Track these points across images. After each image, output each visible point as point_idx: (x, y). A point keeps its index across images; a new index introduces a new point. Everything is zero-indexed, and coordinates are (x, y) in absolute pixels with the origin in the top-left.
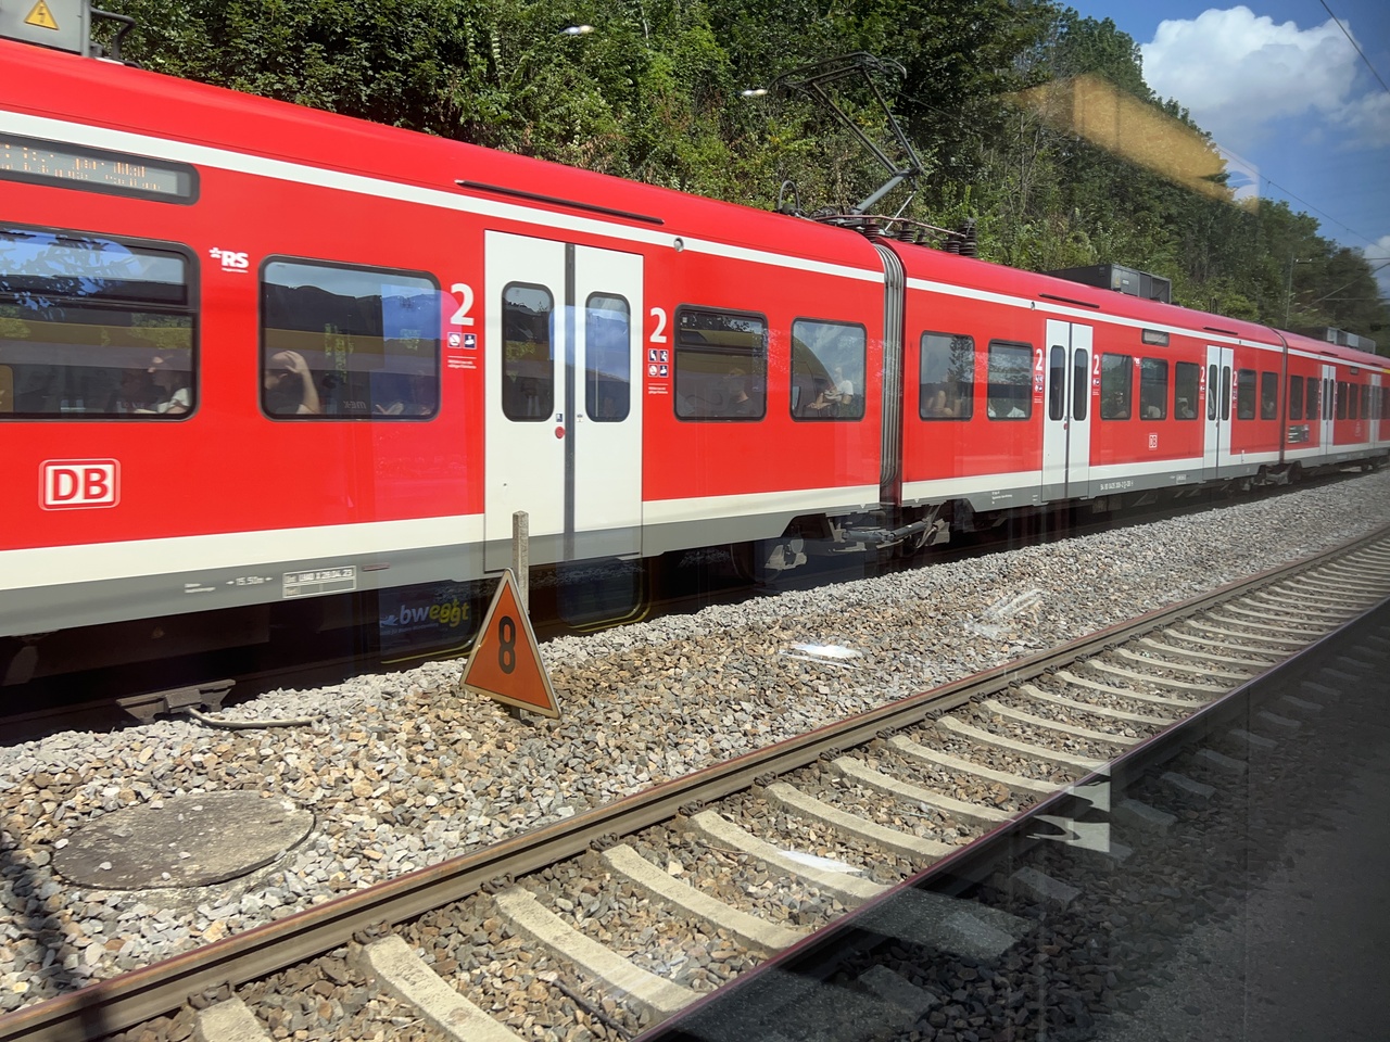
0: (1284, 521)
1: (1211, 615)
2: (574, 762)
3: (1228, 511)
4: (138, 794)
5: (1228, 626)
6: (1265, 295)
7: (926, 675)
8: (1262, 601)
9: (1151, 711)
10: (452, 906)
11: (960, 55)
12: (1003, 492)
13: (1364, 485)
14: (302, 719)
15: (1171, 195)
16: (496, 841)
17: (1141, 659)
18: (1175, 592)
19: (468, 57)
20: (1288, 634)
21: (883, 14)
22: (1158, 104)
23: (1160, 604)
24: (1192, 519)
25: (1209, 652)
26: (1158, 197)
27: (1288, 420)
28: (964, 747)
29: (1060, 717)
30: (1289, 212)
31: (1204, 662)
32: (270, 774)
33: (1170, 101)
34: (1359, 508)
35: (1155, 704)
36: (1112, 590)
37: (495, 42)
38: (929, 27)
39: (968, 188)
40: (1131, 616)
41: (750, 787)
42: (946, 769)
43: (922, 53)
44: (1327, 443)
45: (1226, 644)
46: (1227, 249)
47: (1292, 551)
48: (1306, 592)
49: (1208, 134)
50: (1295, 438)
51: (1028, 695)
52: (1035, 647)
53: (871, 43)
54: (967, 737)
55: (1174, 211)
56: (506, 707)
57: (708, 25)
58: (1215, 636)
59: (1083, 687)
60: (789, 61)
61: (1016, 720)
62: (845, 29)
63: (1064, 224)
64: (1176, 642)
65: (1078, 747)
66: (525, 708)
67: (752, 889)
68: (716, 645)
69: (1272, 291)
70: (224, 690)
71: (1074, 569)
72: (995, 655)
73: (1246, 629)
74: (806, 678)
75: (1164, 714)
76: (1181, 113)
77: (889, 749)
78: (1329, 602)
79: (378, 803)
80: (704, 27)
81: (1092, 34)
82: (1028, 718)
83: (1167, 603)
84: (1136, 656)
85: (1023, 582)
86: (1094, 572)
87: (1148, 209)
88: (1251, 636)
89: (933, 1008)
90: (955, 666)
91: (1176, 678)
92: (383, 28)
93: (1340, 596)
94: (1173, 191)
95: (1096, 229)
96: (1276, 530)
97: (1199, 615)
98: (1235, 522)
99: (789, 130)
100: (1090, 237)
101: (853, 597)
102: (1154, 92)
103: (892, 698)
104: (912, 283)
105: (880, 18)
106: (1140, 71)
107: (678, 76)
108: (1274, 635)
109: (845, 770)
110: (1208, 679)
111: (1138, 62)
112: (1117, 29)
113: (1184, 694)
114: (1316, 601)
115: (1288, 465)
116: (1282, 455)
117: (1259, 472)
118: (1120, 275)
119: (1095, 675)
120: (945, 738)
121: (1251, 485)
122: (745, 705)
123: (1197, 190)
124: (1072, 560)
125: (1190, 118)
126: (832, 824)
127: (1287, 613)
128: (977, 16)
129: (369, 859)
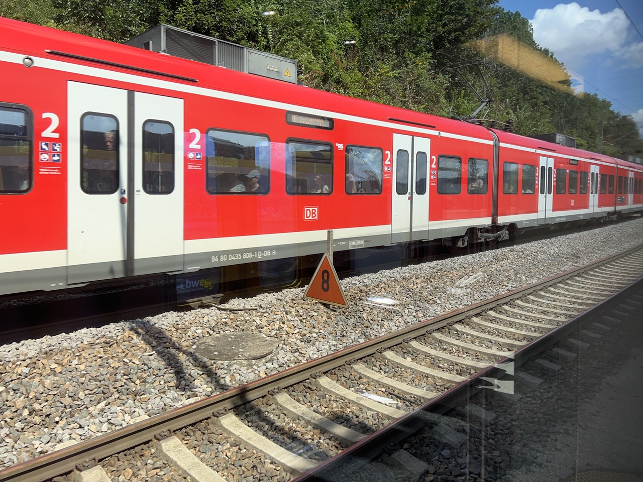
0: (605, 238)
1: (584, 275)
2: (358, 324)
3: (581, 234)
4: (208, 332)
5: (591, 280)
6: (590, 137)
7: (476, 297)
8: (603, 270)
9: (569, 310)
10: (338, 368)
11: (460, 33)
12: (526, 221)
13: (637, 223)
14: (255, 308)
15: (546, 92)
16: (341, 350)
17: (559, 291)
18: (566, 266)
19: (258, 38)
20: (617, 283)
21: (427, 15)
22: (540, 50)
23: (562, 271)
24: (567, 237)
25: (586, 289)
26: (540, 93)
27: (617, 194)
28: (499, 322)
29: (533, 312)
30: (599, 99)
31: (585, 293)
32: (252, 326)
33: (545, 49)
34: (636, 233)
35: (570, 308)
36: (540, 266)
37: (270, 32)
38: (446, 20)
39: (463, 92)
40: (551, 275)
41: (425, 334)
42: (496, 329)
43: (443, 32)
44: (631, 204)
45: (592, 286)
46: (573, 117)
47: (611, 250)
48: (621, 267)
49: (562, 64)
50: (620, 201)
51: (518, 304)
52: (515, 287)
53: (422, 28)
54: (500, 319)
55: (547, 99)
56: (324, 305)
57: (351, 21)
58: (587, 283)
59: (539, 301)
60: (386, 36)
61: (517, 313)
62: (410, 22)
63: (502, 107)
64: (572, 285)
65: (544, 322)
66: (332, 304)
67: (441, 365)
68: (393, 284)
69: (593, 135)
70: (220, 297)
71: (523, 257)
72: (501, 290)
73: (599, 281)
74: (431, 297)
75: (575, 311)
76: (550, 54)
77: (471, 322)
78: (631, 271)
79: (297, 335)
80: (349, 21)
81: (510, 19)
82: (521, 312)
83: (564, 271)
84: (557, 291)
85: (503, 262)
86: (530, 258)
87: (536, 98)
88: (601, 283)
89: (521, 398)
90: (486, 294)
91: (575, 298)
92: (225, 27)
93: (635, 268)
94: (547, 90)
95: (516, 108)
96: (603, 242)
97: (579, 275)
98: (585, 238)
99: (388, 67)
100: (514, 112)
101: (439, 267)
102: (539, 45)
103: (465, 305)
104: (502, 145)
105: (426, 17)
106: (532, 35)
107: (338, 43)
108: (611, 283)
109: (459, 329)
110: (589, 299)
111: (531, 31)
112: (521, 16)
113: (580, 304)
114: (625, 270)
115: (617, 212)
116: (615, 208)
117: (608, 215)
118: (559, 137)
119: (543, 297)
120: (491, 319)
121: (604, 220)
122: (411, 306)
123: (558, 89)
124: (521, 253)
125: (554, 57)
126: (460, 346)
127: (615, 275)
128: (467, 16)
129: (302, 353)
